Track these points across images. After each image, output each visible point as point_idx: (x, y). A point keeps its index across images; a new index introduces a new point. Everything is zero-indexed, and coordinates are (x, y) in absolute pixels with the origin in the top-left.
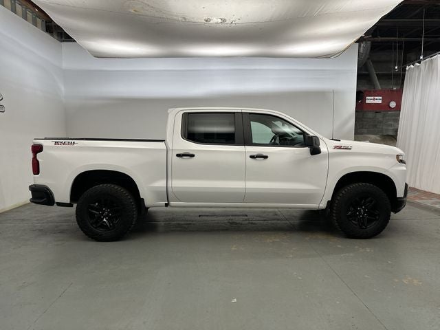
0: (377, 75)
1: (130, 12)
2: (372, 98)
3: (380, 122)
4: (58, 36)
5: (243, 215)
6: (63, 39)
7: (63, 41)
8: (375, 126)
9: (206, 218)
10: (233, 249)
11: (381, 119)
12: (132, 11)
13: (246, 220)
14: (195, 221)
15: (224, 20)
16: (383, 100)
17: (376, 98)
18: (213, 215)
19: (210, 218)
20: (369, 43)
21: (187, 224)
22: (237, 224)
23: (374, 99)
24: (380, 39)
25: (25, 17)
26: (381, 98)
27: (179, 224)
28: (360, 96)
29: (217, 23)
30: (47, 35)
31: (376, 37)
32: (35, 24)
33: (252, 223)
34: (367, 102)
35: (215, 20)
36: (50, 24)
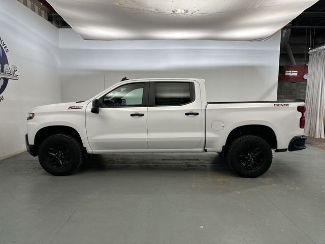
0: (293, 55)
1: (116, 5)
2: (290, 71)
3: (295, 90)
4: (56, 24)
5: (195, 160)
6: (60, 26)
7: (60, 27)
8: (291, 92)
9: (168, 161)
10: (193, 186)
11: (295, 87)
12: (118, 4)
13: (199, 163)
14: (161, 163)
15: (186, 11)
16: (298, 73)
17: (293, 71)
18: (174, 159)
19: (171, 162)
20: (290, 29)
21: (155, 166)
22: (192, 166)
23: (292, 73)
24: (298, 26)
25: (33, 9)
26: (297, 71)
27: (148, 165)
28: (282, 70)
29: (181, 14)
30: (49, 23)
31: (295, 25)
32: (40, 14)
33: (204, 166)
34: (286, 74)
35: (180, 11)
36: (50, 14)
